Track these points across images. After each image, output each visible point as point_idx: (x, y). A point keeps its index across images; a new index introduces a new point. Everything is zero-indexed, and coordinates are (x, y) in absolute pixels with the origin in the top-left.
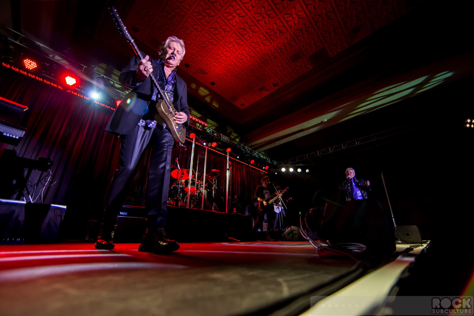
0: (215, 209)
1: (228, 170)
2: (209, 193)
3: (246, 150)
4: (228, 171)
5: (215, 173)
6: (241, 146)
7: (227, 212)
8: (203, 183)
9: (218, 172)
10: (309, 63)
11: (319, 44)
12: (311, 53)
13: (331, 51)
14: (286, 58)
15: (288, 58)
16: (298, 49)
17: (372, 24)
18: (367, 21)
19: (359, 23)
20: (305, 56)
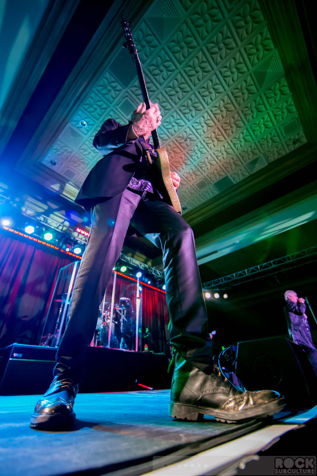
0: (123, 346)
1: (138, 298)
2: (117, 327)
3: (158, 274)
4: (137, 300)
5: (124, 302)
6: (152, 269)
7: (137, 350)
8: (110, 314)
9: (127, 300)
10: (214, 189)
11: (223, 173)
12: (216, 181)
13: (234, 179)
14: (193, 185)
15: (195, 185)
16: (204, 177)
17: (267, 158)
18: (262, 155)
19: (255, 157)
20: (211, 184)
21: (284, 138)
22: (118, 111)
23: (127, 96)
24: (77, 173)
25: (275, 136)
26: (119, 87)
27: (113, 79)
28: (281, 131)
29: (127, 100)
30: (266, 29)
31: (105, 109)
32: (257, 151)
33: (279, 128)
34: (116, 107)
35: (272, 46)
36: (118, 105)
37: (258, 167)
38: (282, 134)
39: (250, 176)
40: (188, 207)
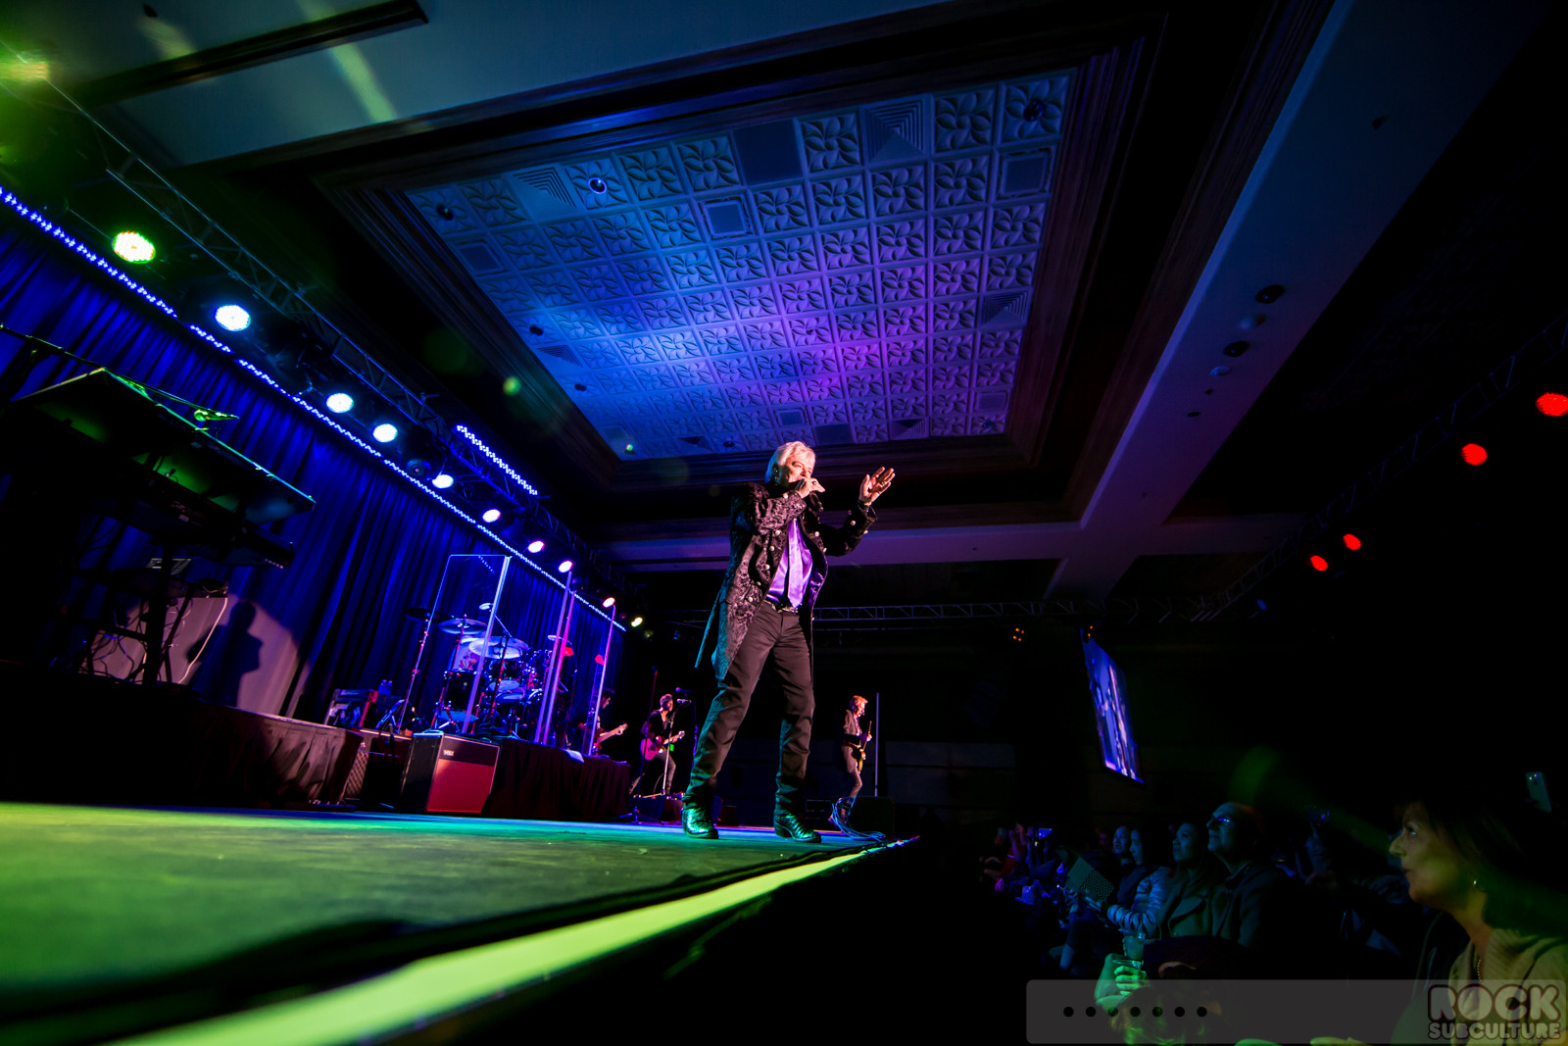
10: (812, 435)
11: (843, 417)
12: (822, 423)
13: (858, 434)
14: (774, 412)
15: (778, 413)
16: (804, 408)
17: (932, 425)
18: (926, 419)
19: (914, 417)
20: (810, 423)
21: (974, 411)
22: (702, 212)
23: (739, 199)
24: (503, 264)
25: (963, 402)
26: (734, 176)
27: (729, 154)
28: (975, 400)
29: (735, 206)
30: (1033, 255)
31: (676, 192)
32: (922, 410)
33: (976, 395)
34: (703, 204)
35: (1029, 280)
36: (708, 202)
37: (910, 434)
38: (974, 404)
39: (890, 442)
40: (737, 445)
